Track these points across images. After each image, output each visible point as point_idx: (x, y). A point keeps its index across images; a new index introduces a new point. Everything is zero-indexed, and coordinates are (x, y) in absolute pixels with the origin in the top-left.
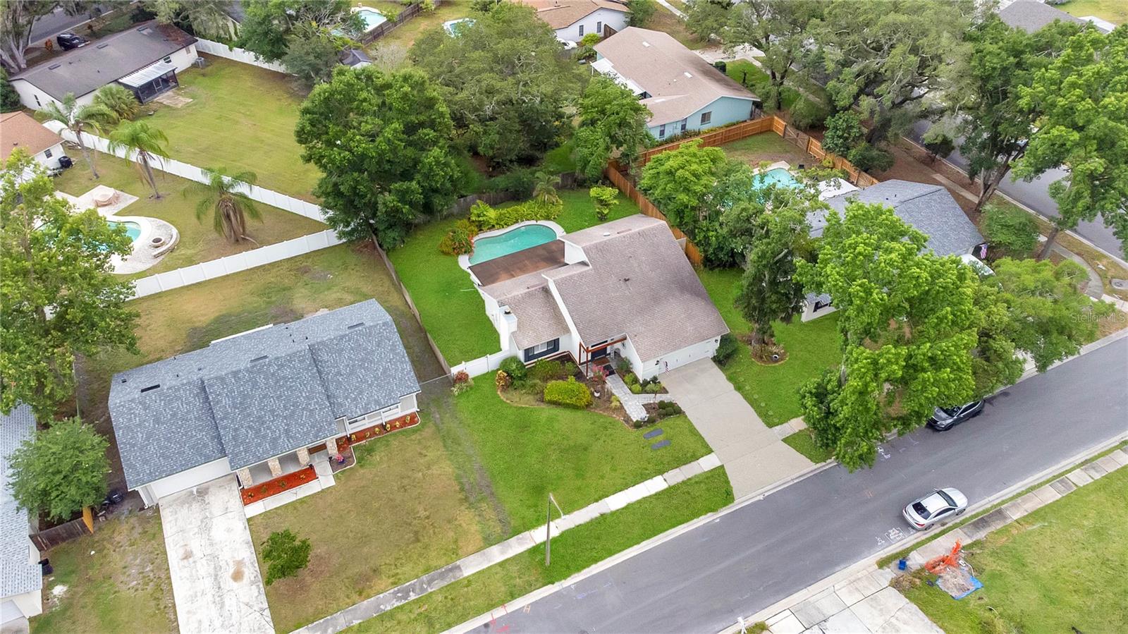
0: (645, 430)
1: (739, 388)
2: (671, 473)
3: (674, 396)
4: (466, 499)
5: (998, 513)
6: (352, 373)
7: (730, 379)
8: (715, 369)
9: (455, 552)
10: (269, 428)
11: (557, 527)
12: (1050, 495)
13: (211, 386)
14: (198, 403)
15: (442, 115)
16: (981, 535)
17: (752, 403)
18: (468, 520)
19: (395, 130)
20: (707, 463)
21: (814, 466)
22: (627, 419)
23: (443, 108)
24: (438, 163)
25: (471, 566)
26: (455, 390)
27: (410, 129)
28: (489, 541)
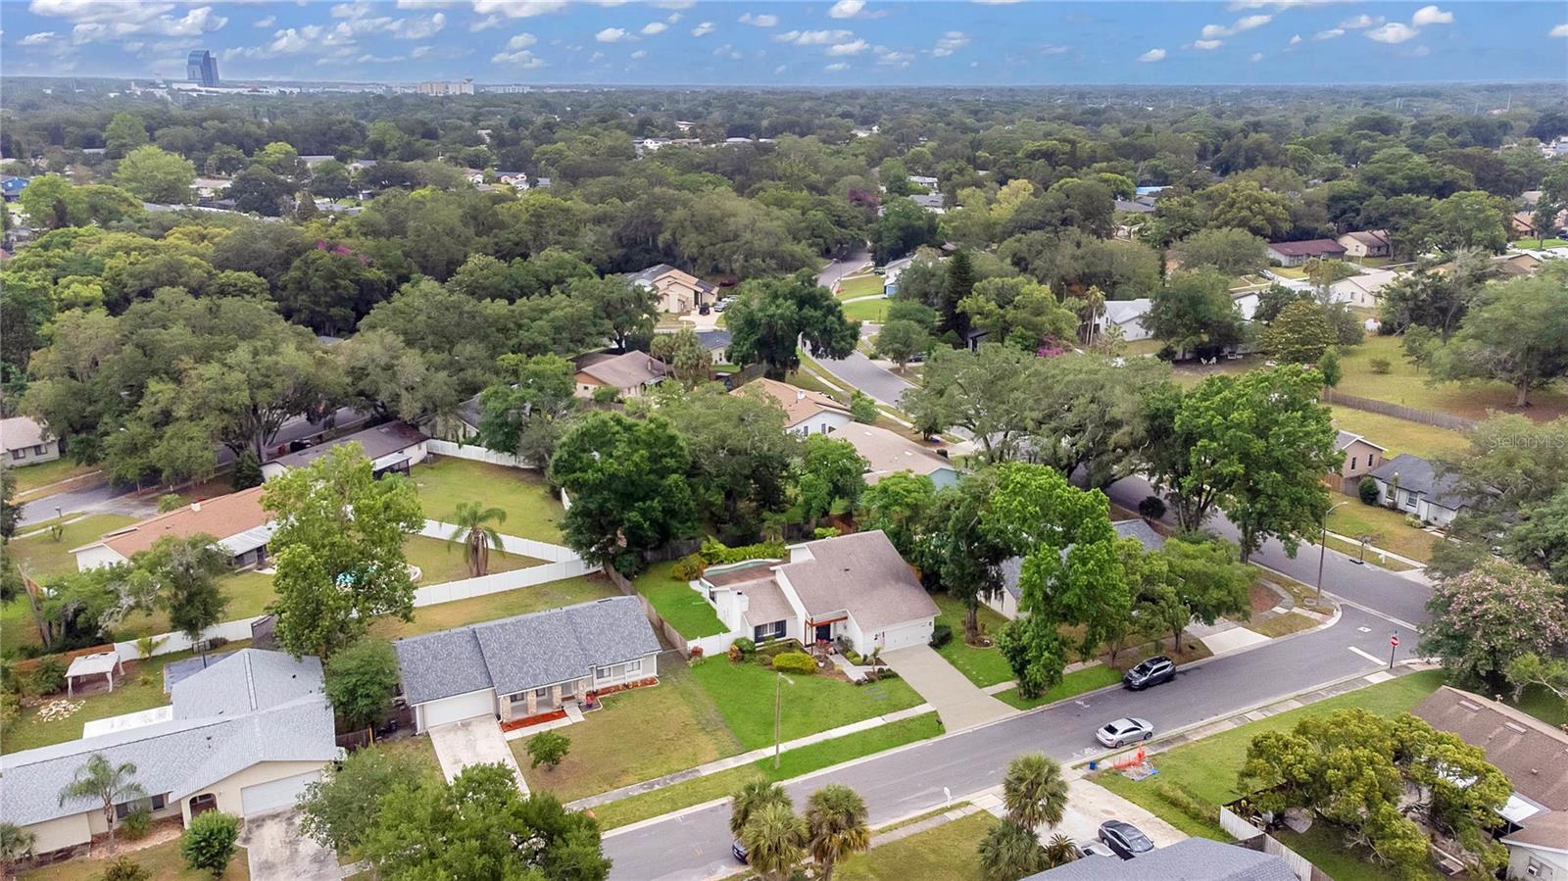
0: (864, 689)
1: (953, 663)
2: (889, 715)
3: (891, 665)
4: (703, 729)
5: (1182, 737)
6: (602, 632)
7: (944, 657)
8: (932, 651)
9: (695, 761)
10: (530, 666)
11: (784, 747)
12: (1229, 726)
13: (481, 634)
14: (469, 647)
15: (681, 449)
16: (1165, 749)
17: (965, 672)
18: (703, 740)
19: (642, 456)
20: (920, 710)
21: (1019, 712)
22: (849, 681)
23: (683, 444)
24: (677, 486)
25: (707, 770)
26: (691, 663)
27: (655, 459)
28: (724, 755)
